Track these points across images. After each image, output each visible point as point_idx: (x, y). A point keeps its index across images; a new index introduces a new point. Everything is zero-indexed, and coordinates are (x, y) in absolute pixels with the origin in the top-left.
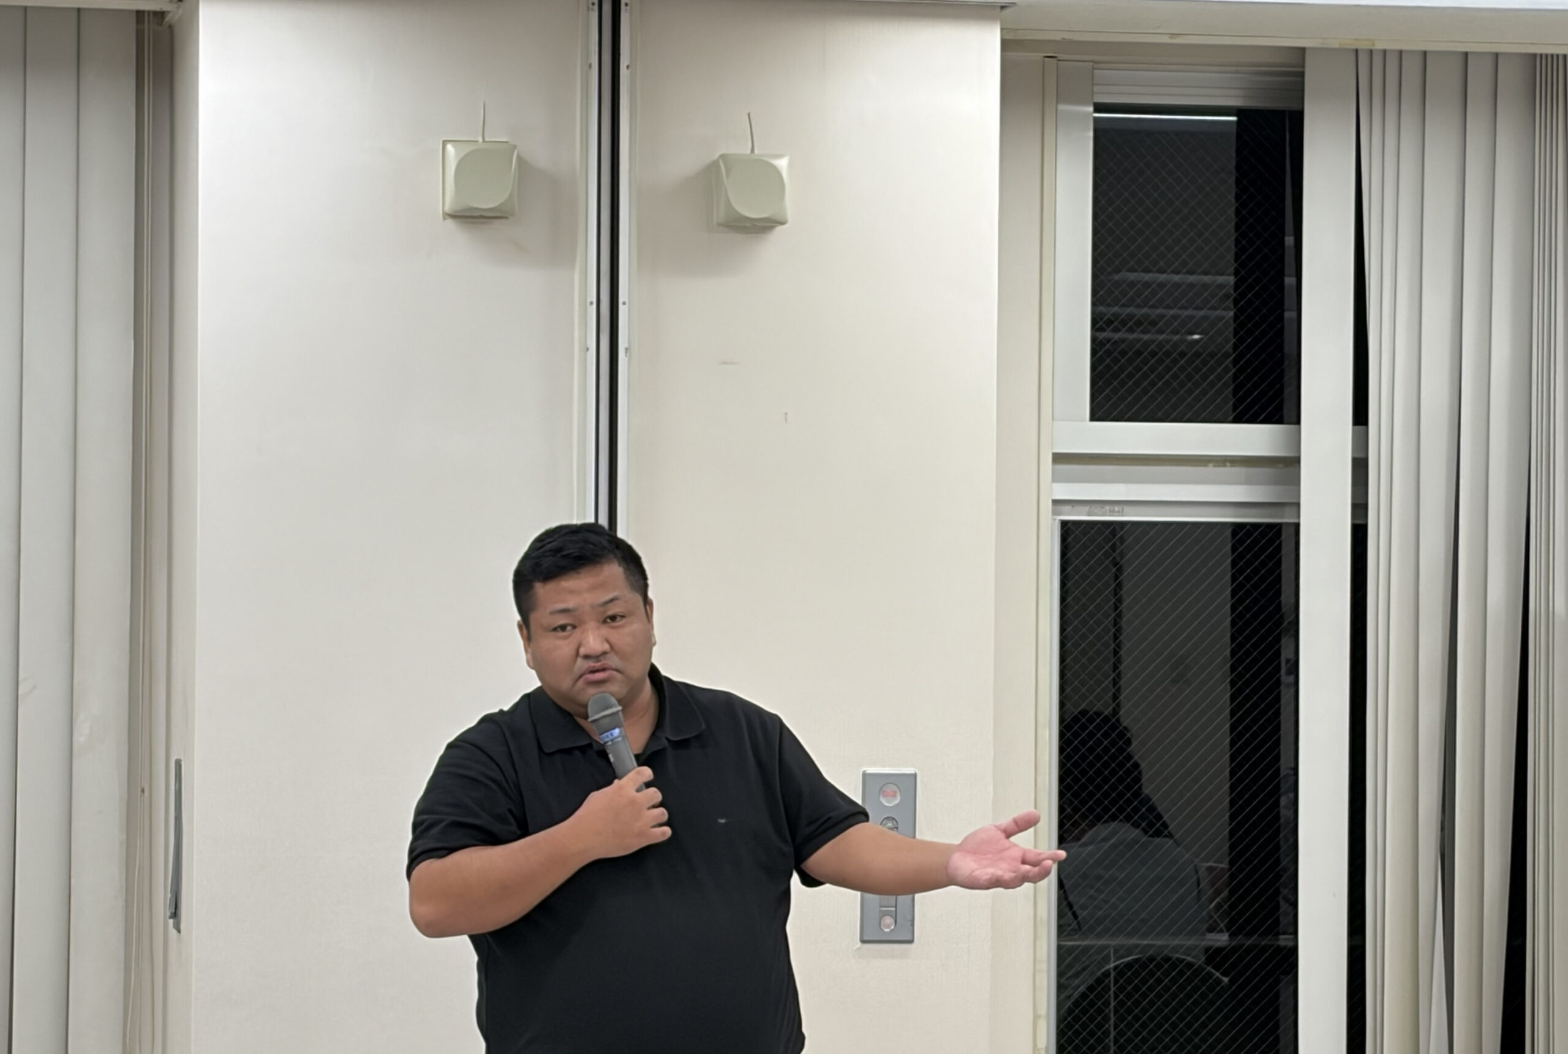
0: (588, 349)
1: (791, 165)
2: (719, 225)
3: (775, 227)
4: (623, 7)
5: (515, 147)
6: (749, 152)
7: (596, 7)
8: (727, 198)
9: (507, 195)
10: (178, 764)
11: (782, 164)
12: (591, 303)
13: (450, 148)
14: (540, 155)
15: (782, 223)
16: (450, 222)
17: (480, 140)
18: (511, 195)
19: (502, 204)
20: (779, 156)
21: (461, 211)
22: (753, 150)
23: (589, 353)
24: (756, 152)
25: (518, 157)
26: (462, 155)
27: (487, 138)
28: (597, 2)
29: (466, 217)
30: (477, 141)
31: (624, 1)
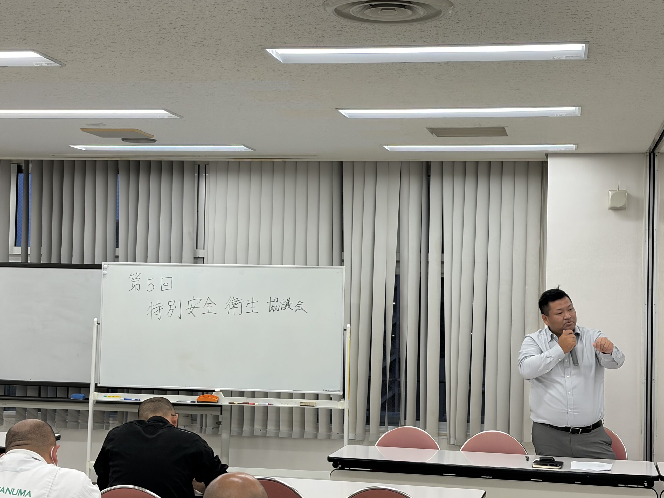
0: (646, 241)
4: (656, 156)
5: (627, 191)
7: (649, 156)
9: (624, 203)
12: (647, 230)
13: (610, 192)
14: (634, 192)
16: (610, 210)
17: (618, 190)
18: (626, 202)
19: (624, 205)
21: (612, 208)
23: (646, 243)
25: (627, 193)
26: (612, 194)
27: (619, 190)
28: (649, 155)
29: (614, 209)
30: (617, 190)
31: (656, 154)
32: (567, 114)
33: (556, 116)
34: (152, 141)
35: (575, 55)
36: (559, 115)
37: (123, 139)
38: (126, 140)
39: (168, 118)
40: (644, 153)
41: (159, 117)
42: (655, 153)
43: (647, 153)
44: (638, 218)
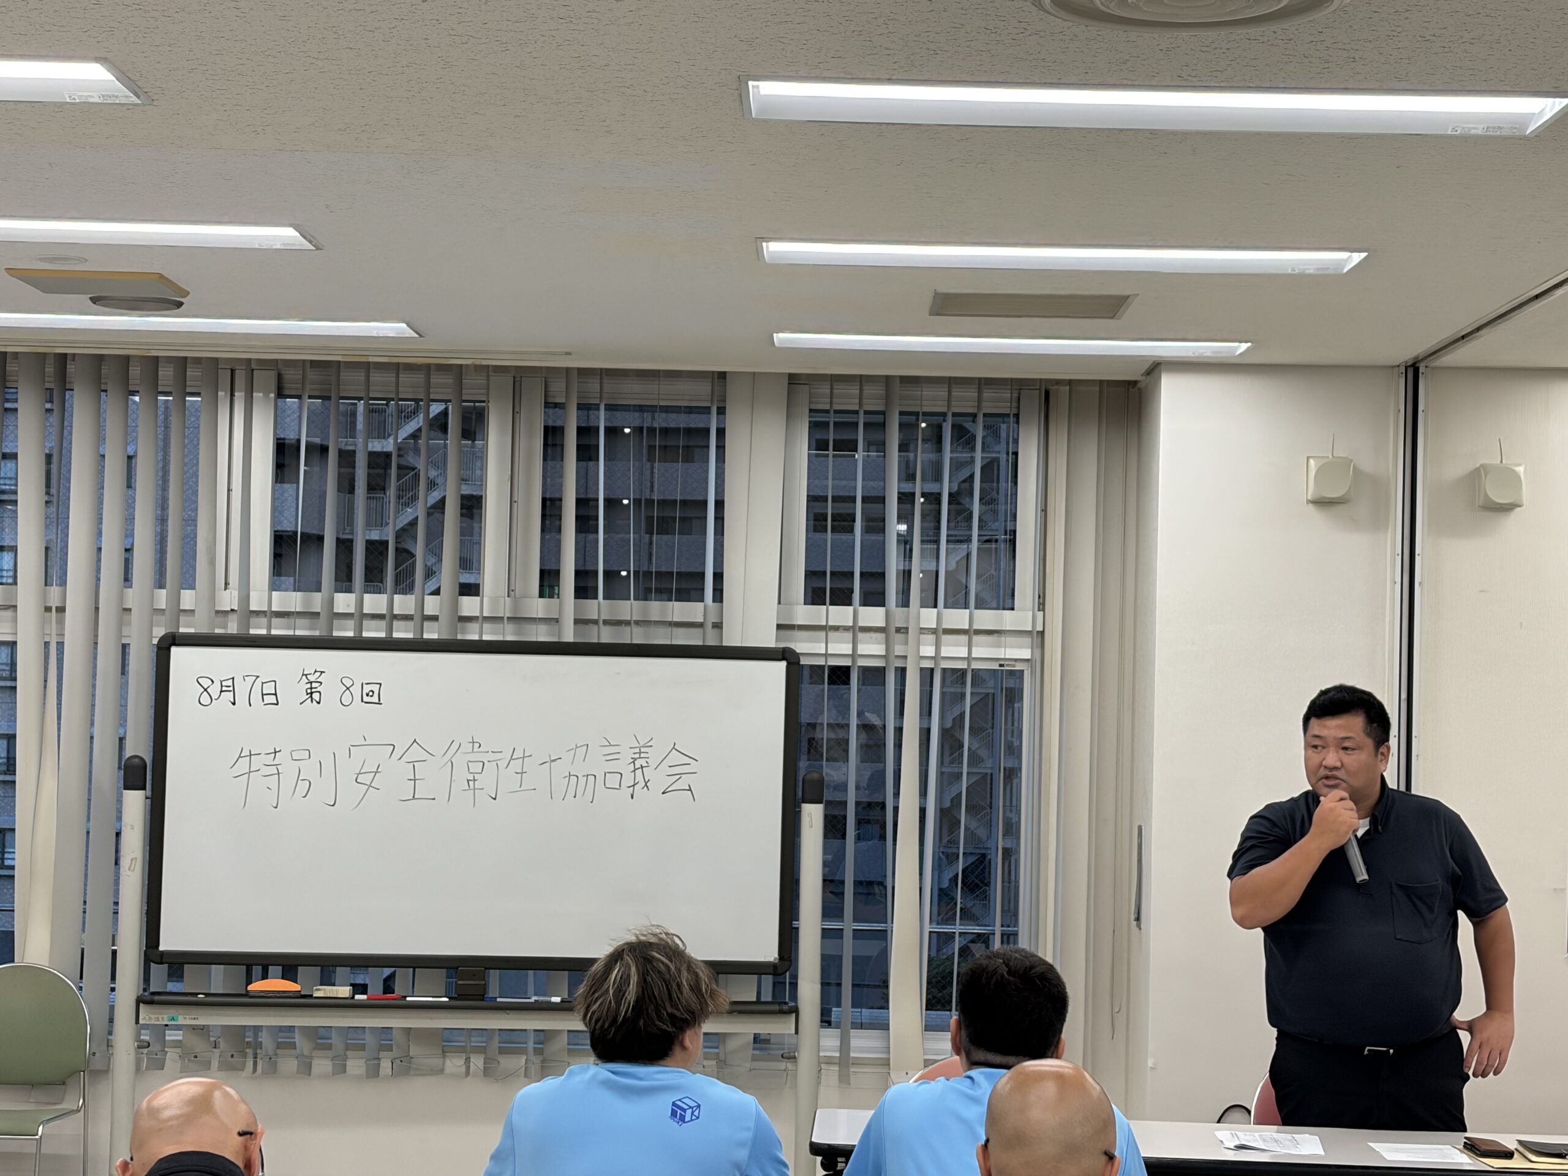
0: (1395, 583)
1: (1525, 471)
2: (1479, 506)
3: (1514, 508)
4: (1420, 375)
5: (1352, 461)
6: (1499, 462)
7: (1404, 375)
8: (1485, 489)
9: (1347, 489)
10: (1140, 828)
11: (1520, 470)
12: (1398, 555)
13: (1312, 461)
14: (1367, 463)
15: (1520, 506)
16: (1311, 505)
17: (1331, 457)
18: (1350, 488)
19: (1345, 494)
20: (1519, 465)
22: (1501, 462)
23: (1396, 585)
24: (1504, 462)
25: (1354, 466)
26: (1319, 465)
27: (1335, 455)
28: (1404, 372)
29: (1321, 503)
30: (1328, 457)
31: (1421, 371)
32: (1318, 269)
33: (1289, 271)
34: (172, 304)
35: (1510, 126)
36: (1299, 269)
37: (94, 300)
38: (102, 301)
39: (283, 247)
40: (1393, 367)
41: (259, 245)
42: (1418, 368)
43: (1399, 366)
44: (1378, 523)
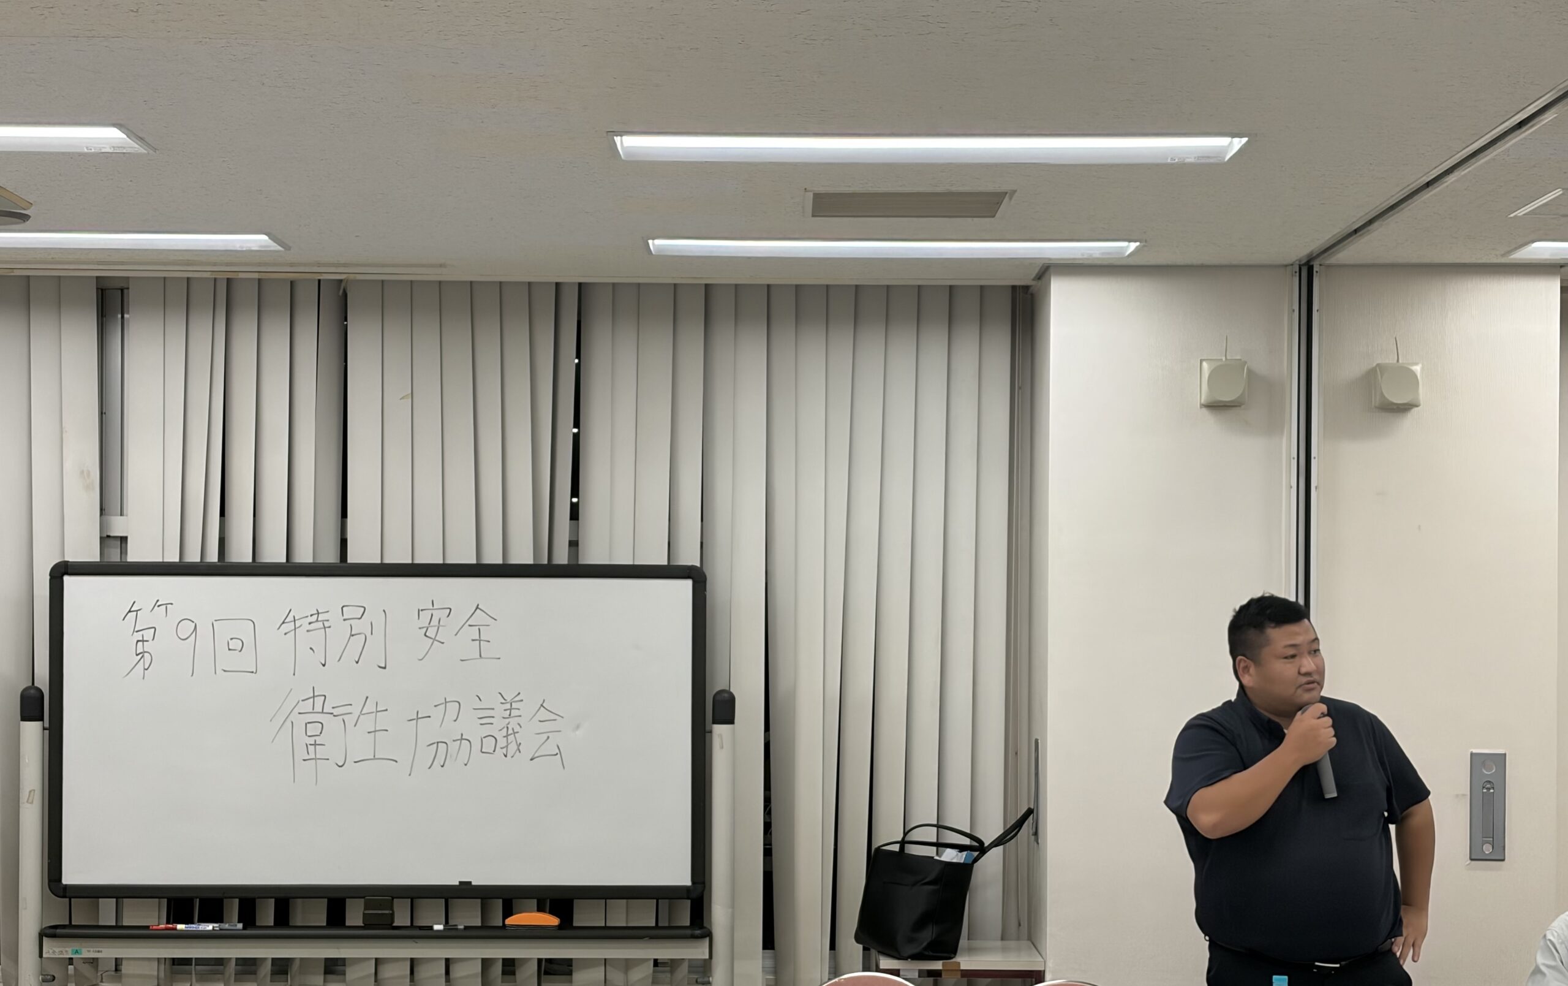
0: (1291, 487)
1: (1422, 369)
2: (1376, 408)
3: (1412, 408)
4: (1315, 274)
5: (1245, 363)
6: (1395, 362)
7: (1298, 274)
8: (1381, 391)
9: (1241, 392)
10: (1037, 741)
11: (1417, 369)
13: (1205, 364)
14: (1260, 364)
15: (1417, 406)
16: (1204, 410)
17: (1224, 359)
18: (1244, 390)
19: (1239, 397)
20: (1416, 364)
21: (1210, 404)
22: (1398, 361)
23: (1292, 490)
25: (1248, 368)
26: (1212, 368)
27: (1228, 358)
28: (1298, 271)
29: (1215, 406)
30: (1222, 359)
31: (1315, 270)
32: (1199, 157)
34: (19, 220)
36: (1179, 158)
39: (112, 151)
40: (1286, 266)
41: (87, 149)
42: (1312, 266)
43: (1292, 265)
44: (1273, 427)
